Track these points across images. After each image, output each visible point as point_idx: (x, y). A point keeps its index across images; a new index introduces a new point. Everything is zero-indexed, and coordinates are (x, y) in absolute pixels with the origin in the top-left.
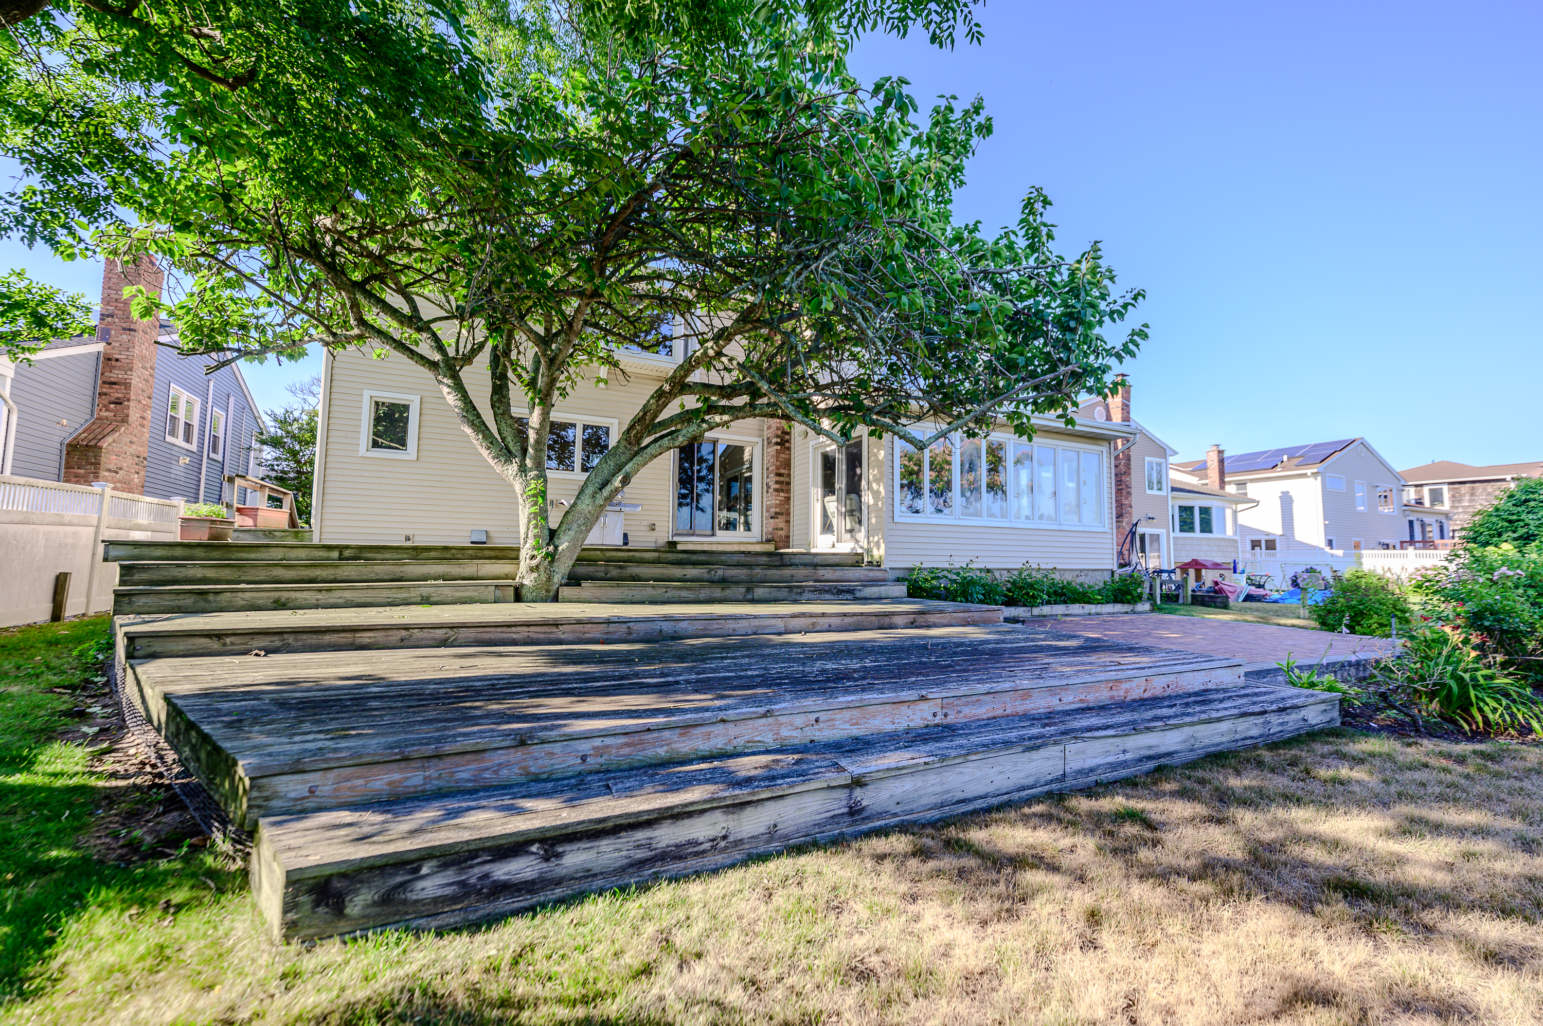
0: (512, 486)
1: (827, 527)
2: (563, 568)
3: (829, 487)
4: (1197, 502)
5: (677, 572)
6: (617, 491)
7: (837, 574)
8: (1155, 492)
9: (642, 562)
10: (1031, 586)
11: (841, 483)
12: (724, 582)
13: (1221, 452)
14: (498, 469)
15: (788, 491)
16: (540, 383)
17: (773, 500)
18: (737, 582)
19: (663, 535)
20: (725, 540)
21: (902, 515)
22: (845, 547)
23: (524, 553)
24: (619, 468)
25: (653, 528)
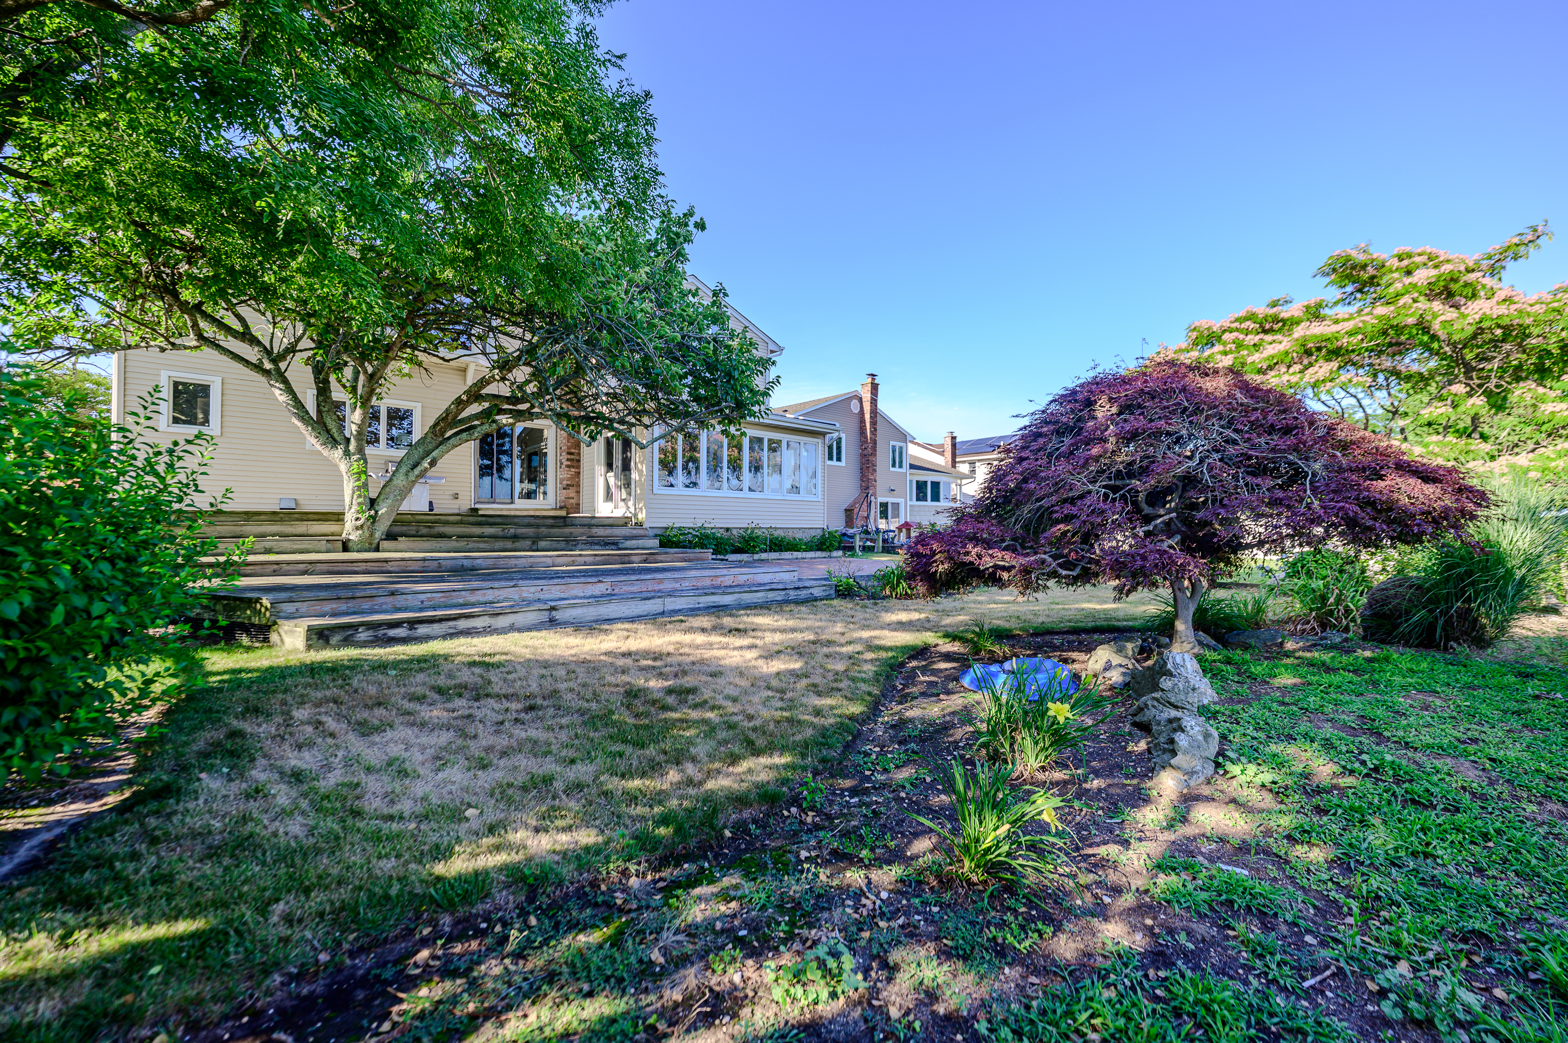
0: (336, 466)
1: (609, 496)
2: (382, 527)
3: (610, 466)
4: (930, 478)
5: (477, 530)
6: (426, 470)
7: (608, 531)
8: (897, 469)
9: (447, 523)
10: (753, 539)
11: (618, 462)
12: (515, 537)
13: (954, 438)
14: (325, 452)
15: (578, 467)
16: (360, 390)
17: (565, 474)
18: (524, 537)
19: (466, 502)
20: (522, 506)
21: (658, 489)
22: (619, 513)
23: (349, 517)
24: (428, 454)
25: (456, 496)
